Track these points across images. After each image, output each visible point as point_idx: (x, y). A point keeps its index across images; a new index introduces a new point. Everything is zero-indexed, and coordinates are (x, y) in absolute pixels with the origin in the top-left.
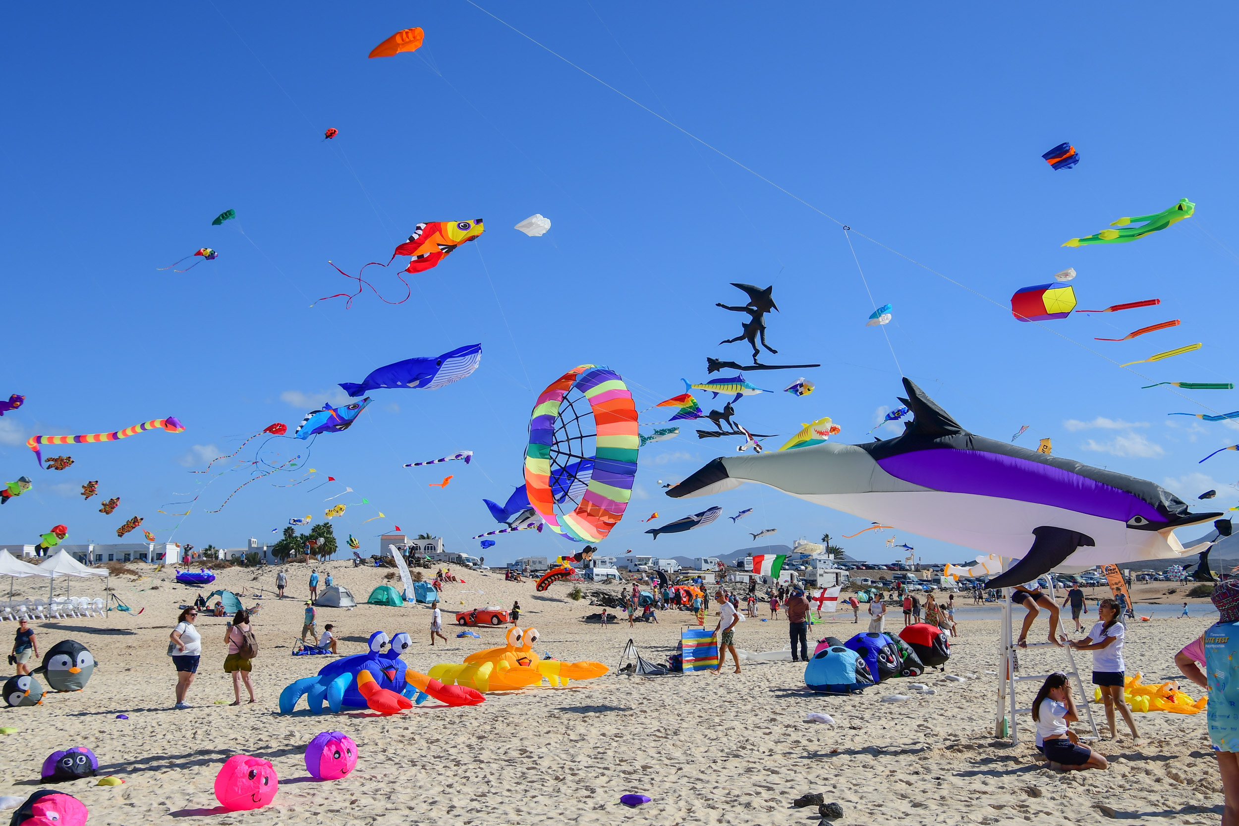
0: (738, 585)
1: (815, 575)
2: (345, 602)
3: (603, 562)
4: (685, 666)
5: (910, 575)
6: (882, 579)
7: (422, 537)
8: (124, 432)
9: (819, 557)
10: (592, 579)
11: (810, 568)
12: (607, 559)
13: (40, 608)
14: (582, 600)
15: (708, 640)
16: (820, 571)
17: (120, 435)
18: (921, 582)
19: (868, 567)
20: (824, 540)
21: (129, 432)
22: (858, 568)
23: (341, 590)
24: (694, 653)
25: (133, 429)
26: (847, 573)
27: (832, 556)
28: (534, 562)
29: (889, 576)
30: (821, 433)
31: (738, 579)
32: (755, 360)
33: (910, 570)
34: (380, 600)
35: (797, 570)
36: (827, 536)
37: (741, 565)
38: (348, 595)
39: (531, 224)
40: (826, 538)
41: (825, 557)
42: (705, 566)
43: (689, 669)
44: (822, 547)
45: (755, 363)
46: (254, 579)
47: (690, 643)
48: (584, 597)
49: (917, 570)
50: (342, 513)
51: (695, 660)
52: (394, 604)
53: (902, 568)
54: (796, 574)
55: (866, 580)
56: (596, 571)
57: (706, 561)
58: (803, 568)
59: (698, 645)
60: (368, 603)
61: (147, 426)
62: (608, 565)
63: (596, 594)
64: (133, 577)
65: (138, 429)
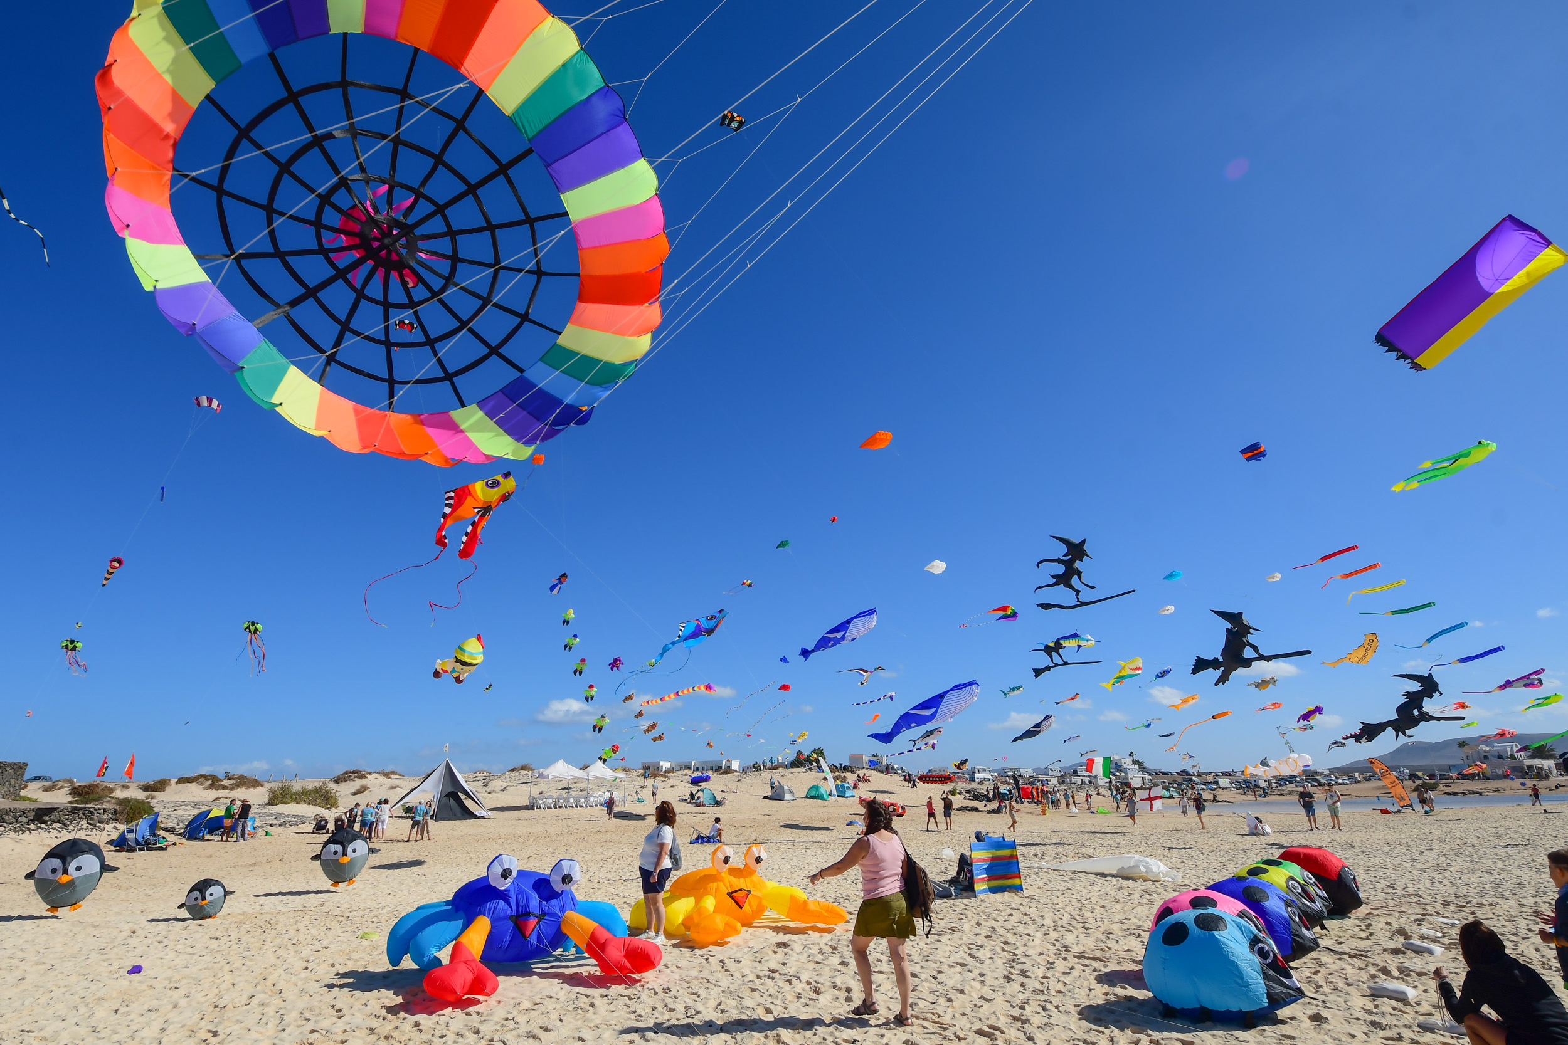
0: (1073, 785)
1: (1127, 778)
2: (788, 797)
3: (984, 770)
4: (979, 887)
5: (1194, 778)
6: (1175, 781)
7: (874, 756)
8: (682, 692)
9: (1128, 767)
10: (974, 781)
11: (1123, 774)
12: (986, 768)
13: (561, 801)
14: (958, 796)
15: (1006, 852)
16: (1130, 776)
17: (680, 693)
18: (1204, 783)
19: (1164, 773)
20: (1130, 755)
21: (685, 692)
22: (1157, 774)
23: (786, 788)
24: (988, 870)
25: (688, 690)
26: (1150, 777)
27: (1137, 766)
28: (940, 771)
29: (1180, 779)
30: (1134, 669)
31: (1073, 781)
32: (1078, 599)
33: (1194, 775)
34: (814, 795)
35: (1114, 775)
36: (1132, 753)
37: (1075, 772)
38: (791, 792)
39: (933, 566)
40: (1131, 754)
41: (1133, 767)
42: (1051, 773)
43: (983, 891)
44: (1129, 760)
45: (1078, 601)
46: (739, 780)
47: (980, 856)
48: (959, 794)
49: (1199, 775)
50: (806, 737)
51: (989, 880)
52: (823, 798)
53: (1188, 774)
54: (1113, 778)
55: (1164, 782)
56: (977, 775)
57: (1051, 770)
58: (1118, 774)
59: (993, 859)
60: (806, 797)
61: (696, 689)
62: (987, 772)
63: (968, 791)
64: (663, 779)
65: (691, 690)
